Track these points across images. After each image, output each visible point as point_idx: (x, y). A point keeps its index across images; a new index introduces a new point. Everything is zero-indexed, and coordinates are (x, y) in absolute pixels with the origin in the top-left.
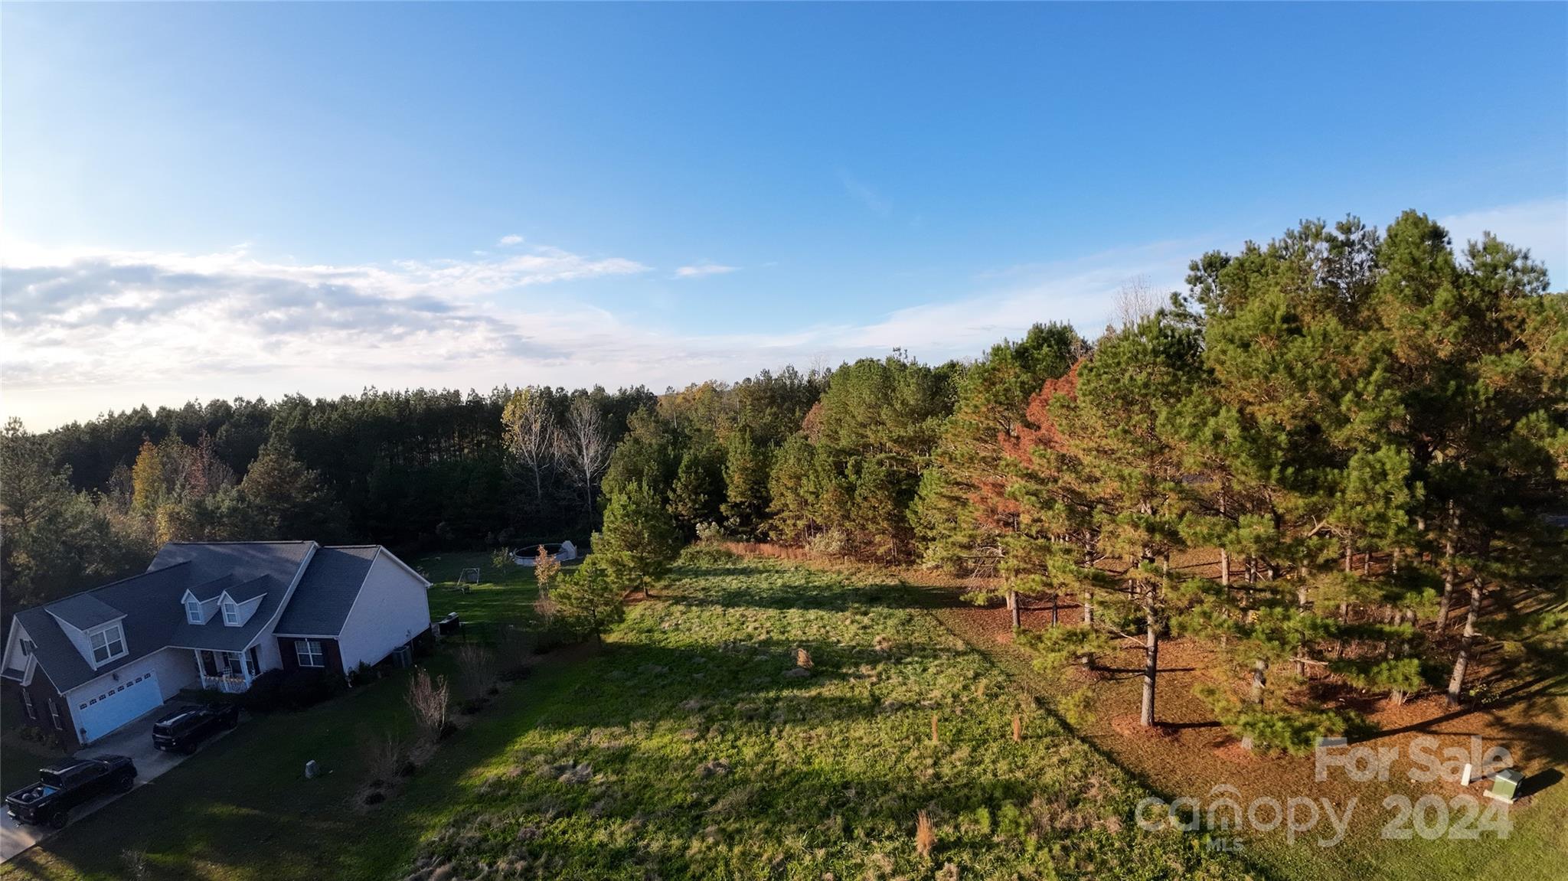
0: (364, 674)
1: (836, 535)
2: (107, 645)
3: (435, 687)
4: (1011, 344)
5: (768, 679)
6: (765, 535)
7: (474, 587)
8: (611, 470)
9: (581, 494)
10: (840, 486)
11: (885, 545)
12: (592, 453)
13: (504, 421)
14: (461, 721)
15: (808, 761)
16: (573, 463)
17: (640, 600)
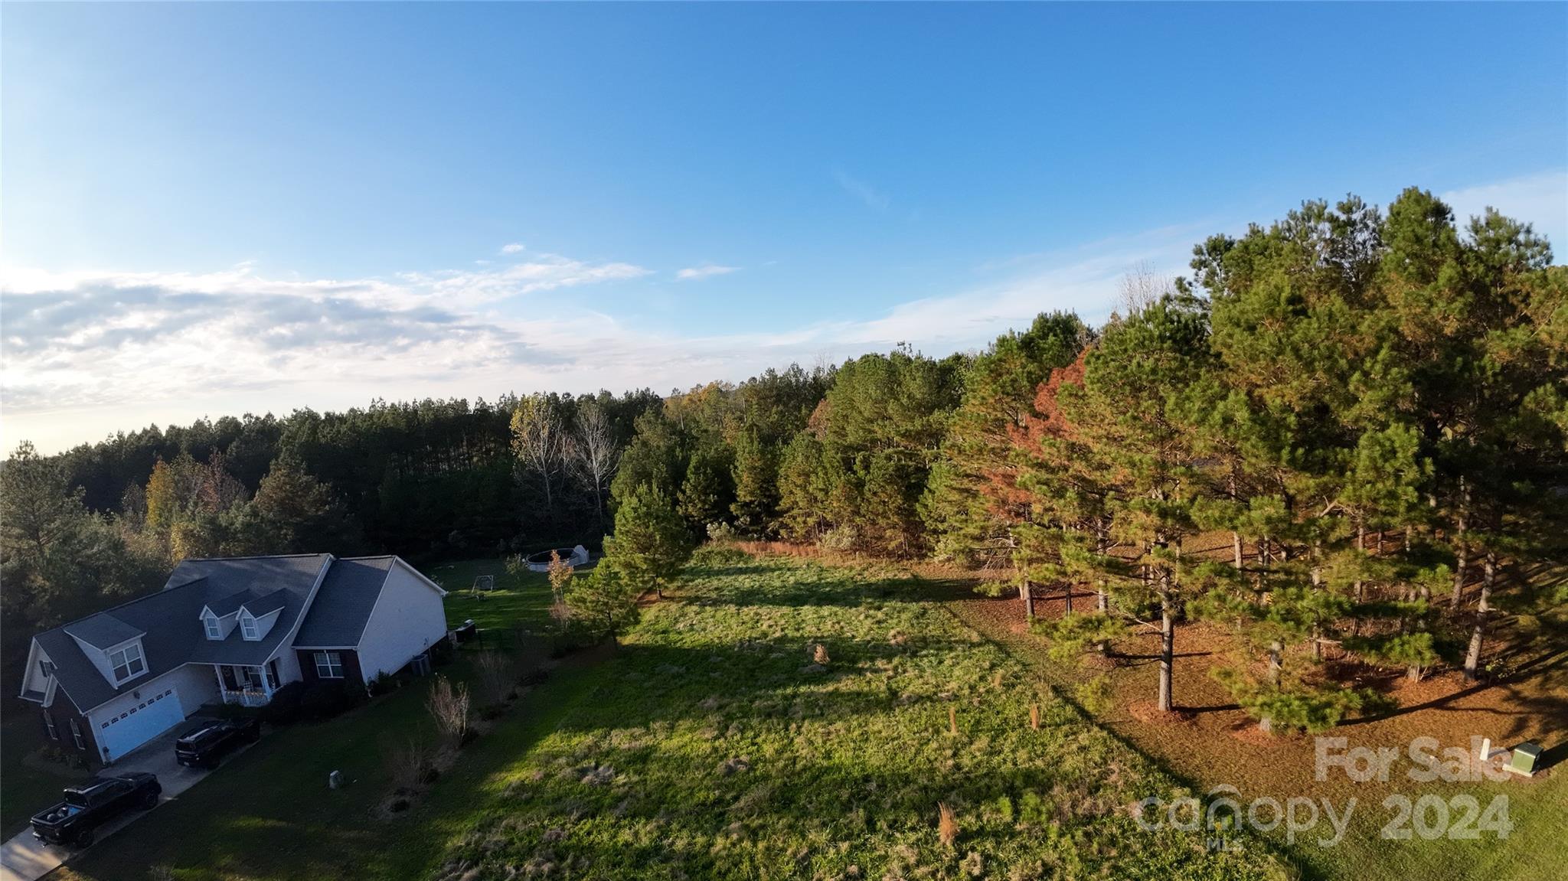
0: (384, 683)
1: (847, 531)
2: (127, 663)
3: (456, 693)
4: (1016, 334)
5: (785, 676)
6: (776, 533)
7: (489, 594)
8: (621, 473)
9: (591, 497)
10: (849, 482)
11: (896, 539)
12: (600, 457)
13: (513, 428)
14: (482, 726)
15: (828, 755)
16: (582, 467)
17: (654, 602)
